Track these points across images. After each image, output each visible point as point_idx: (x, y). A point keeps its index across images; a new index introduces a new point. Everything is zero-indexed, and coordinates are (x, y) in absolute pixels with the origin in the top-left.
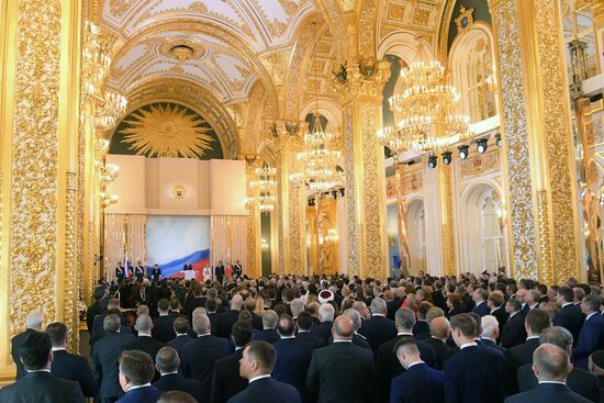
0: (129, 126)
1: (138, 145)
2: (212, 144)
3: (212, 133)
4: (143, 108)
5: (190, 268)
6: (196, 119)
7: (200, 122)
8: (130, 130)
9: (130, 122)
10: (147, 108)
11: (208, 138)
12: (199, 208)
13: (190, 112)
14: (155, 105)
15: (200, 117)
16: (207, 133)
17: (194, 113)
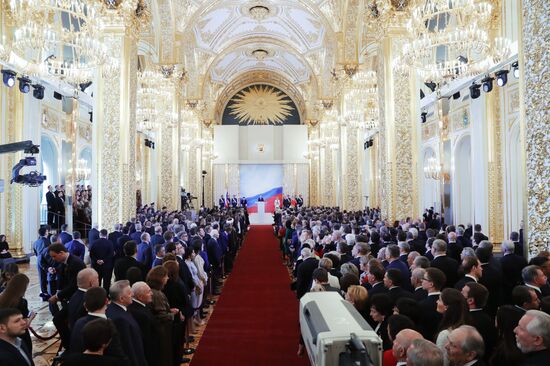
0: (235, 103)
1: (241, 115)
2: (292, 112)
3: (292, 104)
4: (244, 90)
5: (262, 200)
6: (280, 95)
7: (283, 96)
8: (236, 105)
9: (235, 100)
10: (246, 90)
11: (289, 108)
12: (275, 159)
13: (276, 90)
14: (252, 87)
15: (283, 93)
16: (288, 104)
17: (278, 90)
